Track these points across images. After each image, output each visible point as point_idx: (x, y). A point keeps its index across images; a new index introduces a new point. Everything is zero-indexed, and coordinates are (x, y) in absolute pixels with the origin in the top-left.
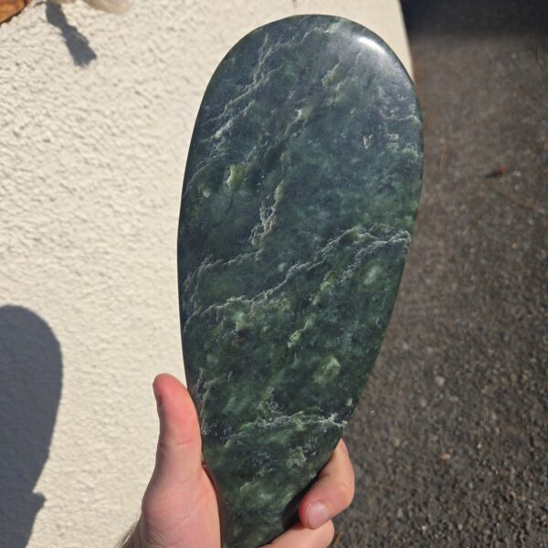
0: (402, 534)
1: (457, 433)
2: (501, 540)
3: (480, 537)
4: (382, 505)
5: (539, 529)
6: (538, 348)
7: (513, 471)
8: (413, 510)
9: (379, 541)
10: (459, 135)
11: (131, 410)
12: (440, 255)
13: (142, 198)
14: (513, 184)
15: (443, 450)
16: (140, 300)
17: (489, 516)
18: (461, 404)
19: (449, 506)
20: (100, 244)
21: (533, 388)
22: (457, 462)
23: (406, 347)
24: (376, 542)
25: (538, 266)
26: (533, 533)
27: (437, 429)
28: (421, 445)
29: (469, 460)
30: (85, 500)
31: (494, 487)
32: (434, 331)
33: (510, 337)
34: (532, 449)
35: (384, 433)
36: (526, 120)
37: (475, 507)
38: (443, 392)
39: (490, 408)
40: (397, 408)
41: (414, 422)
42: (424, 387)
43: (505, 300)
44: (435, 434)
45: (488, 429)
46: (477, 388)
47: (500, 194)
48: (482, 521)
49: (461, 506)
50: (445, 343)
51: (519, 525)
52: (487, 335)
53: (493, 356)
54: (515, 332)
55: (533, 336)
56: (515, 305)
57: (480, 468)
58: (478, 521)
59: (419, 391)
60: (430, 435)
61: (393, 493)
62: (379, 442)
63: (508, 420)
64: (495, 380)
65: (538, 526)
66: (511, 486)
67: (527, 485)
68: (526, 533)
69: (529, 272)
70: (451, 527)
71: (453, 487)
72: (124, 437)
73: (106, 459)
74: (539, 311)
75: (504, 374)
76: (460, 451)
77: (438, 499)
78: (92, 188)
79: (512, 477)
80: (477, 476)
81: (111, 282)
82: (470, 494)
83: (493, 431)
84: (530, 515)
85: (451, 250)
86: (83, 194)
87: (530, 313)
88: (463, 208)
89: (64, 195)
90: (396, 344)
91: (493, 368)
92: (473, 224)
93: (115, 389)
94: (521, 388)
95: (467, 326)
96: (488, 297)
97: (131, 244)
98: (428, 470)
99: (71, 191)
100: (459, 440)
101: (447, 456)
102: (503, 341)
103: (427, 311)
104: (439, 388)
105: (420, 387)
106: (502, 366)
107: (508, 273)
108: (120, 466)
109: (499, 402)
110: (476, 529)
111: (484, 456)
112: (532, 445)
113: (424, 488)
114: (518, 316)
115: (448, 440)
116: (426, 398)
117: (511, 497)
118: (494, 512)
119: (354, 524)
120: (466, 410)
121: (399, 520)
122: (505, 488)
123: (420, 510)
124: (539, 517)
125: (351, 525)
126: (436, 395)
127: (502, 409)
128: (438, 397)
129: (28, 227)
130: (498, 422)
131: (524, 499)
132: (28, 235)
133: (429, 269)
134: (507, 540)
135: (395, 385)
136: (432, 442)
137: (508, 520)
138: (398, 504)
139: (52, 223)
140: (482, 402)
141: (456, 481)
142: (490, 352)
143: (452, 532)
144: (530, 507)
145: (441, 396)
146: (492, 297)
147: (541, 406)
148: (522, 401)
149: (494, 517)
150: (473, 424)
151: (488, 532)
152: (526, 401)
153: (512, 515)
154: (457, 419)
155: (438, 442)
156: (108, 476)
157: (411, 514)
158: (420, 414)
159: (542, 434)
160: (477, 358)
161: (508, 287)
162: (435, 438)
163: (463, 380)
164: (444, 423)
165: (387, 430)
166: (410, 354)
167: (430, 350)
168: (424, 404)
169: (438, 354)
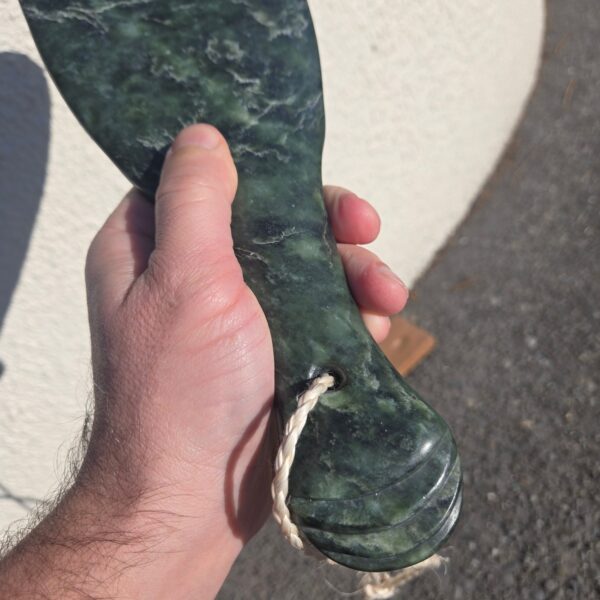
2: (581, 518)
3: (555, 511)
8: (480, 476)
10: (592, 65)
12: (550, 202)
15: (525, 415)
17: (570, 490)
18: (553, 369)
19: (523, 475)
22: (539, 430)
27: (521, 393)
28: (499, 408)
29: (554, 430)
31: (580, 461)
32: (531, 286)
35: (456, 391)
37: (554, 480)
38: (532, 354)
39: (587, 376)
42: (511, 346)
44: (517, 397)
45: (581, 399)
46: (574, 353)
48: (560, 495)
50: (542, 301)
52: (594, 296)
57: (565, 439)
58: (555, 494)
59: (503, 351)
60: (511, 399)
62: (449, 400)
71: (531, 456)
77: (511, 467)
80: (561, 447)
82: (550, 465)
83: (587, 402)
85: (564, 198)
90: (483, 297)
95: (571, 284)
98: (503, 435)
100: (545, 408)
101: (527, 423)
103: (525, 264)
104: (529, 350)
105: (505, 346)
110: (551, 502)
111: (572, 427)
113: (496, 454)
115: (531, 405)
116: (511, 358)
117: (598, 473)
122: (593, 463)
123: (488, 477)
126: (524, 356)
128: (526, 358)
130: (595, 393)
134: (586, 518)
135: (476, 342)
136: (512, 407)
137: (591, 497)
138: (463, 467)
140: (578, 369)
141: (535, 450)
143: (522, 503)
145: (530, 358)
149: (575, 492)
150: (564, 392)
153: (597, 492)
154: (545, 385)
155: (520, 407)
157: (477, 479)
158: (501, 375)
160: (579, 321)
162: (517, 402)
163: (559, 343)
165: (460, 389)
166: (498, 309)
167: (522, 307)
168: (508, 365)
169: (532, 313)
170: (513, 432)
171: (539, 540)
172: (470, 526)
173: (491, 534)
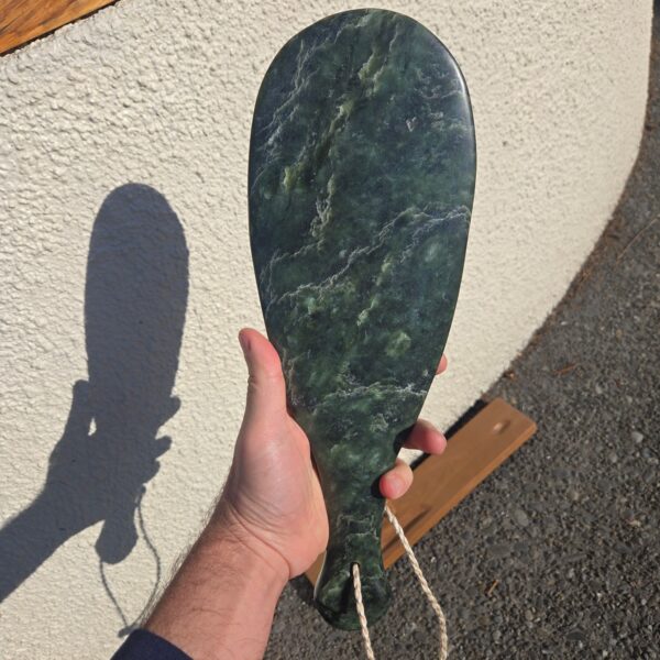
0: (571, 596)
1: (653, 500)
4: (551, 561)
8: (588, 574)
9: (542, 598)
15: (633, 516)
22: (648, 531)
23: (599, 390)
24: (539, 598)
28: (605, 505)
32: (639, 379)
35: (561, 482)
38: (640, 451)
40: (581, 459)
41: (600, 478)
42: (618, 441)
44: (625, 495)
49: (647, 581)
50: (650, 396)
60: (619, 496)
61: (566, 550)
62: (554, 493)
70: (632, 599)
71: (640, 557)
76: (654, 522)
77: (619, 567)
90: (588, 386)
98: (612, 534)
100: (654, 508)
101: (637, 523)
104: (636, 446)
105: (612, 440)
113: (603, 553)
115: (640, 505)
116: (618, 454)
119: (514, 575)
121: (570, 580)
123: (597, 575)
125: (510, 575)
128: (634, 455)
133: (641, 305)
135: (581, 433)
136: (620, 504)
138: (571, 563)
141: (645, 552)
143: (633, 606)
145: (638, 455)
155: (628, 505)
157: (584, 577)
158: (608, 470)
162: (624, 500)
164: (638, 485)
165: (565, 481)
166: (604, 399)
167: (630, 400)
168: (614, 460)
169: (640, 407)
170: (621, 531)
171: (650, 645)
172: (578, 626)
173: (602, 635)
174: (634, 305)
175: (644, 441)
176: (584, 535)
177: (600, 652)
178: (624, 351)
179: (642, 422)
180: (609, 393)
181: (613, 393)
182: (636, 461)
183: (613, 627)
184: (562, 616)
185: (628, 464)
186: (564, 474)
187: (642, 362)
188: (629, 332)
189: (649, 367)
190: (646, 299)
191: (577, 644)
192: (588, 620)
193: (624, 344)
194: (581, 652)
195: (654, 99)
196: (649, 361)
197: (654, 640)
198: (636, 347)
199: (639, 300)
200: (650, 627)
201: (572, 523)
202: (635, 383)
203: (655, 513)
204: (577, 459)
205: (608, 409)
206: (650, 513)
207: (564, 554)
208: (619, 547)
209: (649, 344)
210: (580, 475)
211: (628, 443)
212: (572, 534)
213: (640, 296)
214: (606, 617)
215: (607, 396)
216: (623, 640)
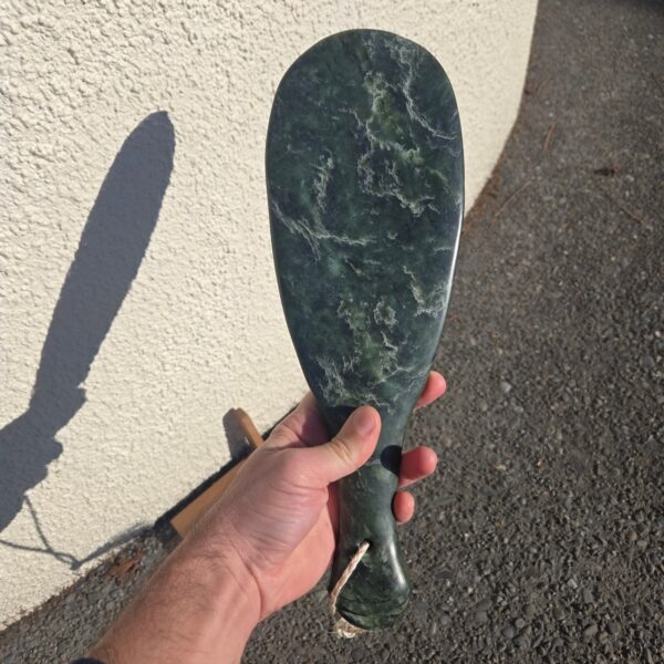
0: (441, 538)
1: (517, 445)
2: (548, 561)
3: (526, 554)
4: (423, 505)
5: (588, 557)
6: (620, 375)
7: (571, 495)
8: (457, 516)
9: (414, 541)
10: (572, 113)
11: (176, 343)
12: (528, 248)
13: (265, 76)
14: (623, 189)
15: (500, 460)
16: (224, 210)
17: (539, 535)
18: (526, 416)
19: (497, 518)
20: (202, 123)
21: (606, 416)
22: (512, 475)
23: (473, 342)
24: (411, 540)
25: (635, 287)
26: (582, 560)
27: (495, 437)
28: (475, 450)
29: (526, 476)
30: (95, 437)
31: (549, 507)
32: (509, 333)
33: (591, 357)
34: (594, 477)
35: (435, 429)
36: (652, 118)
37: (525, 524)
38: (508, 400)
39: (556, 427)
40: (454, 407)
41: (471, 425)
42: (488, 390)
43: (592, 315)
44: (493, 442)
45: (552, 448)
46: (546, 403)
47: (606, 196)
48: (530, 539)
49: (510, 521)
50: (518, 349)
51: (568, 549)
52: (566, 349)
53: (569, 373)
54: (597, 353)
55: (616, 362)
56: (602, 323)
57: (536, 486)
58: (525, 537)
59: (482, 394)
60: (487, 442)
61: (438, 494)
62: (428, 439)
63: (574, 443)
64: (567, 399)
65: (588, 554)
66: (567, 509)
67: (583, 511)
68: (575, 558)
69: (624, 291)
70: (496, 539)
71: (504, 499)
72: (157, 372)
73: (132, 394)
74: (627, 337)
75: (578, 394)
76: (518, 465)
77: (486, 509)
78: (215, 43)
79: (569, 501)
80: (532, 493)
81: (200, 178)
82: (521, 509)
83: (556, 451)
84: (581, 540)
85: (541, 246)
86: (203, 47)
87: (617, 336)
88: (563, 201)
89: (181, 41)
90: (463, 337)
91: (567, 385)
92: (571, 223)
93: (166, 313)
94: (594, 414)
95: (545, 335)
96: (574, 309)
97: (235, 133)
98: (480, 478)
99: (191, 38)
100: (518, 453)
101: (503, 467)
102: (582, 360)
103: (503, 308)
104: (505, 395)
105: (483, 390)
106: (577, 386)
107: (602, 287)
108: (143, 406)
109: (568, 423)
110: (522, 546)
111: (542, 475)
112: (596, 473)
113: (472, 496)
114: (604, 337)
115: (506, 450)
116: (488, 403)
117: (565, 520)
118: (544, 532)
120: (531, 424)
121: (440, 523)
122: (559, 509)
123: (465, 517)
124: (590, 545)
126: (500, 401)
127: (570, 430)
128: (502, 404)
129: (129, 70)
130: (563, 443)
131: (578, 524)
132: (126, 82)
133: (513, 262)
134: (553, 562)
135: (456, 382)
136: (488, 450)
137: (558, 543)
138: (442, 507)
139: (159, 74)
140: (549, 418)
141: (509, 494)
142: (567, 368)
143: (496, 545)
144: (582, 534)
145: (506, 404)
146: (578, 309)
147: (612, 435)
148: (593, 426)
149: (544, 537)
150: (536, 440)
151: (535, 551)
152: (597, 427)
153: (563, 538)
154: (519, 432)
155: (495, 450)
156: (128, 415)
157: (454, 519)
158: (479, 418)
159: (608, 464)
160: (551, 372)
161: (598, 302)
162: (492, 446)
163: (533, 392)
164: (505, 431)
165: (439, 428)
166: (477, 351)
167: (501, 351)
168: (485, 408)
169: (509, 359)
170: (489, 475)
171: (511, 581)
172: (447, 566)
173: (467, 573)
174: (507, 262)
175: (512, 391)
176: (454, 480)
177: (466, 588)
178: (497, 305)
179: (510, 373)
180: (482, 345)
181: (486, 346)
182: (504, 409)
183: (478, 565)
184: (432, 557)
185: (497, 412)
186: (438, 421)
187: (512, 316)
188: (503, 288)
189: (519, 321)
190: (519, 257)
191: (445, 583)
192: (455, 559)
193: (497, 299)
194: (448, 590)
195: (533, 64)
196: (519, 316)
197: (514, 576)
198: (508, 302)
199: (512, 257)
200: (511, 564)
201: (445, 468)
202: (506, 337)
203: (518, 458)
204: (451, 407)
205: (480, 361)
206: (514, 457)
207: (436, 498)
208: (485, 490)
209: (519, 300)
210: (453, 422)
211: (497, 393)
212: (444, 479)
213: (513, 254)
214: (472, 555)
215: (480, 348)
216: (487, 577)
